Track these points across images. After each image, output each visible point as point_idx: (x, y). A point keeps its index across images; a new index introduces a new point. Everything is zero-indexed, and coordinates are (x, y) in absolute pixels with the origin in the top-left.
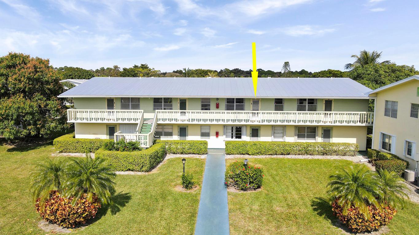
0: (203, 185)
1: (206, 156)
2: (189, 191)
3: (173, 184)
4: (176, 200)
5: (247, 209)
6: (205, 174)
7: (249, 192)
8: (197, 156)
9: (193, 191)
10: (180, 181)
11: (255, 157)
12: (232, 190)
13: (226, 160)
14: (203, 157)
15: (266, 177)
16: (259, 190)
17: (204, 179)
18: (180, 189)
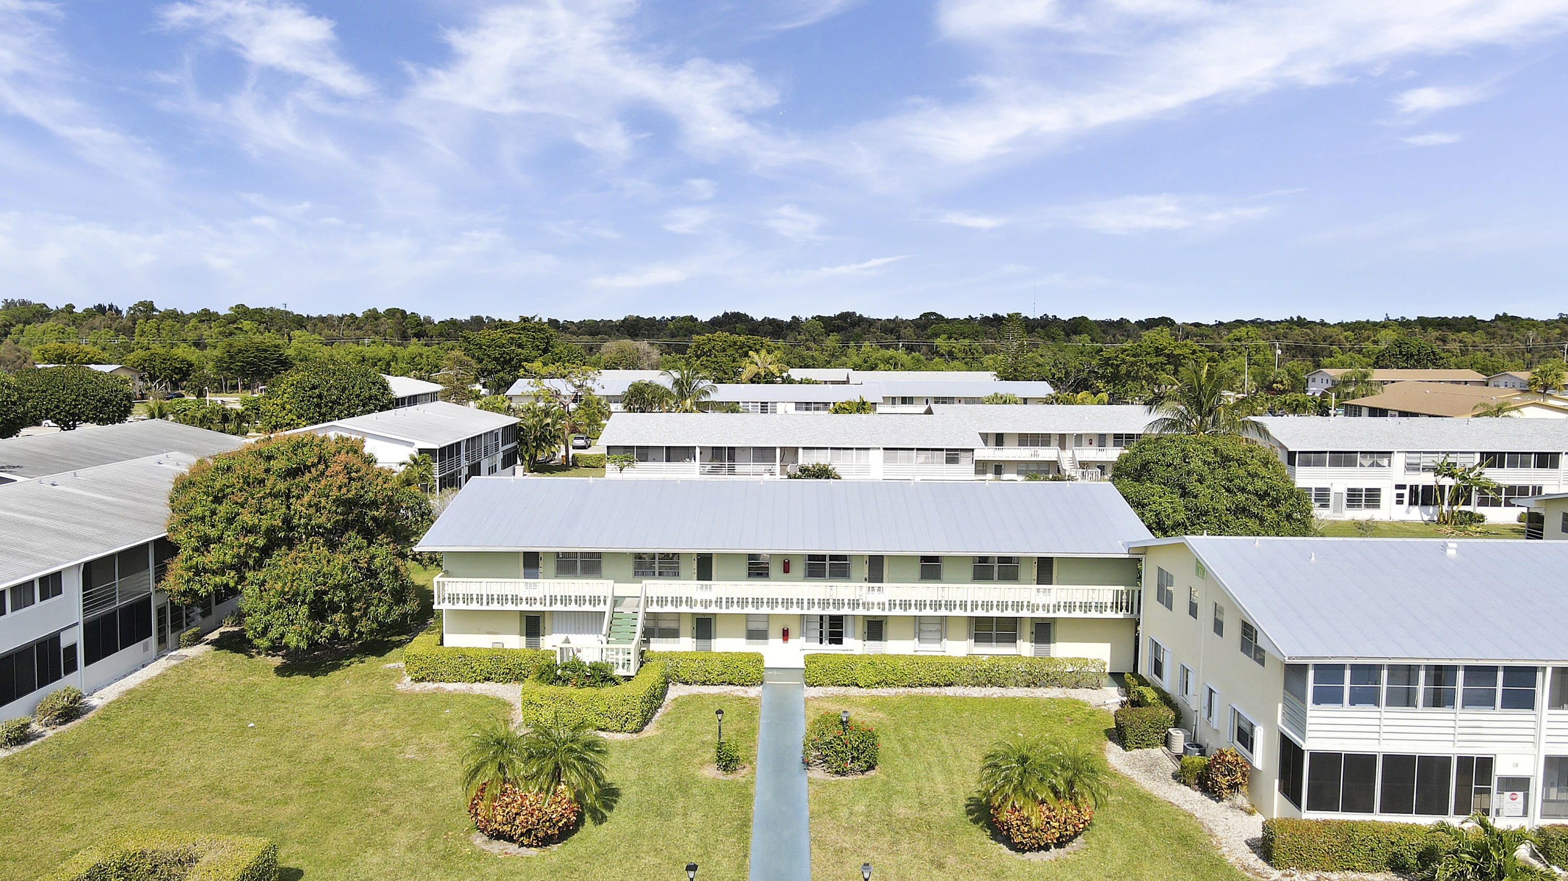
0: (758, 763)
1: (760, 688)
2: (730, 777)
3: (696, 761)
4: (709, 795)
5: (844, 813)
6: (762, 736)
7: (850, 778)
8: (738, 691)
9: (740, 776)
10: (712, 754)
11: (873, 691)
12: (818, 773)
13: (807, 700)
14: (753, 692)
15: (886, 744)
16: (872, 773)
17: (759, 750)
18: (711, 772)
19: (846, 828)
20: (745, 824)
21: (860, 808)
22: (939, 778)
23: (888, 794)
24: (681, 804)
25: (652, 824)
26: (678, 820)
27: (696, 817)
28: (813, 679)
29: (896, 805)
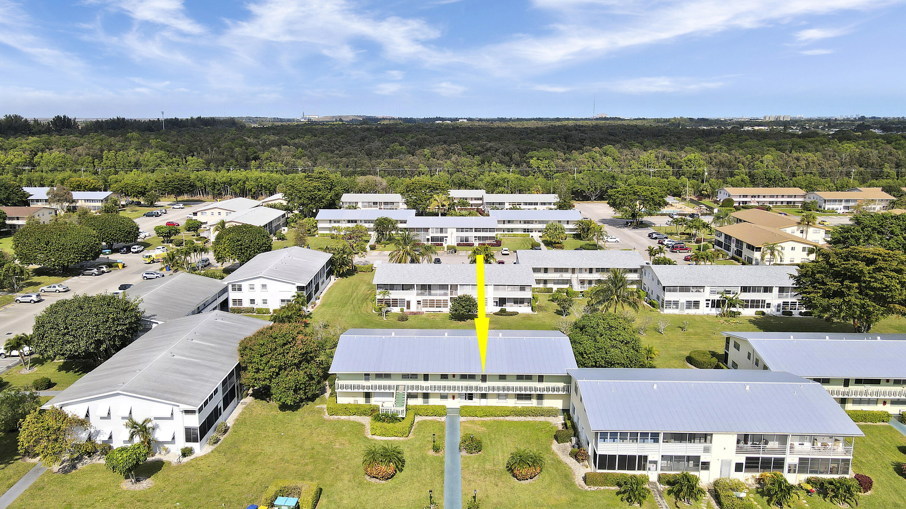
0: (446, 449)
1: (445, 417)
2: (437, 454)
3: (427, 448)
4: (432, 462)
5: (471, 468)
6: (447, 438)
7: (473, 455)
8: (438, 418)
9: (440, 454)
10: (431, 446)
11: (483, 419)
12: (464, 453)
13: (461, 422)
14: (443, 419)
15: (485, 442)
16: (480, 453)
17: (446, 444)
18: (431, 453)
19: (472, 473)
20: (443, 472)
21: (476, 466)
22: (500, 454)
23: (484, 460)
24: (424, 465)
25: (416, 472)
26: (423, 470)
27: (428, 470)
28: (463, 415)
29: (486, 465)
